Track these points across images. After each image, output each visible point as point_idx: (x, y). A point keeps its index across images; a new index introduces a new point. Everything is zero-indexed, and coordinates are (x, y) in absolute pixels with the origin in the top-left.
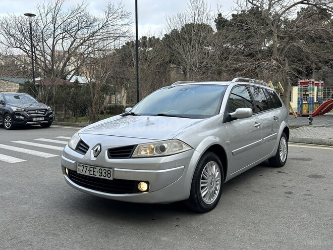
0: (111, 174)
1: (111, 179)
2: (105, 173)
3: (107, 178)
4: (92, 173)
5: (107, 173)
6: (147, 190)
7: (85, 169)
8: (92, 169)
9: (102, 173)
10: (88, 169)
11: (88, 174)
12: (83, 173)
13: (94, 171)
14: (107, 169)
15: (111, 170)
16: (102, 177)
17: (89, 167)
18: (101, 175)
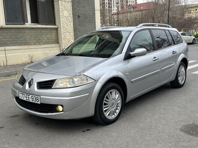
0: (39, 100)
1: (39, 103)
2: (35, 99)
3: (36, 102)
4: (27, 98)
5: (36, 99)
6: (62, 111)
7: (23, 95)
8: (27, 96)
9: (33, 99)
10: (25, 96)
11: (25, 99)
12: (23, 99)
13: (29, 98)
14: (36, 97)
15: (39, 97)
16: (34, 102)
17: (25, 94)
18: (33, 100)
